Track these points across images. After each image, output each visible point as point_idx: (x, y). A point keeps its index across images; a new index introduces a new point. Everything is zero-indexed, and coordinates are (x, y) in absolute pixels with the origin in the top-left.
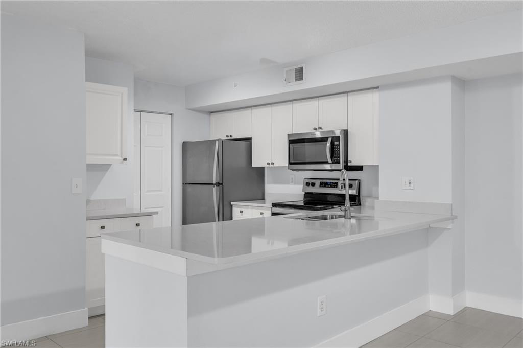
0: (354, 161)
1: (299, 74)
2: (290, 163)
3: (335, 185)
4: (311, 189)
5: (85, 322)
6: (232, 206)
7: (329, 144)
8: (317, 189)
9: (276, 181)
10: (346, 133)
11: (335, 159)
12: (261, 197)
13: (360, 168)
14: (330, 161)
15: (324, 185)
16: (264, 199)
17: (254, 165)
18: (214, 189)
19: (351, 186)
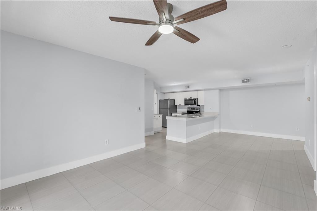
0: (199, 104)
1: (188, 87)
2: (185, 104)
3: (194, 109)
4: (189, 110)
5: (153, 134)
7: (194, 101)
8: (190, 110)
10: (197, 98)
14: (194, 104)
15: (191, 109)
16: (177, 112)
17: (176, 105)
18: (168, 110)
19: (198, 109)
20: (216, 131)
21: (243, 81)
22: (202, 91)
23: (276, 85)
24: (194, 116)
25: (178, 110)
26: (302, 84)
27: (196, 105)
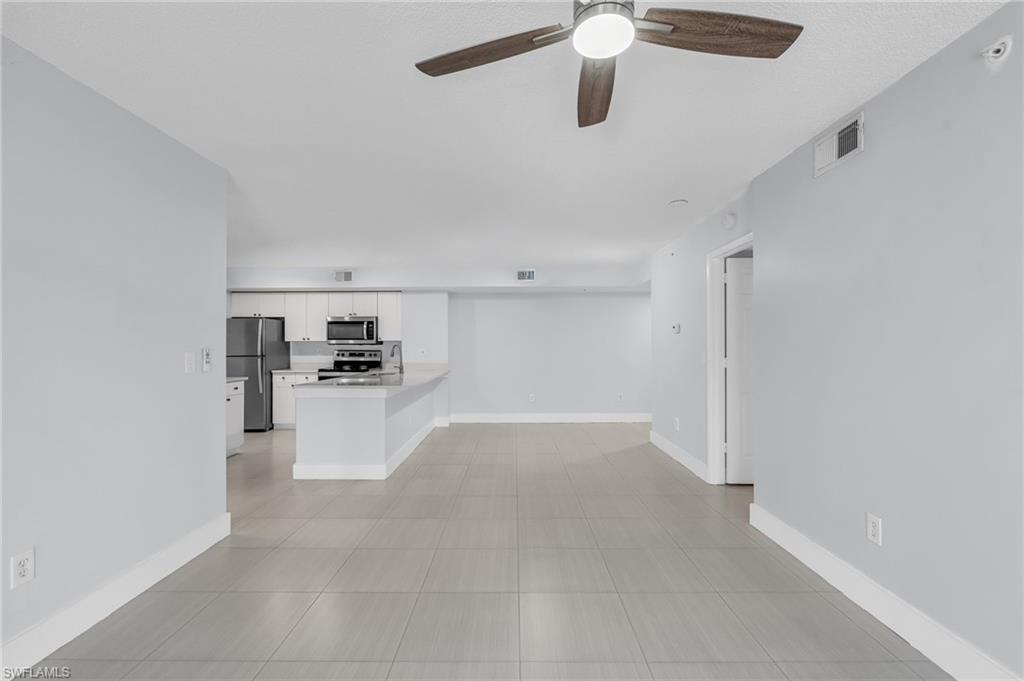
0: (383, 337)
1: (348, 276)
2: (328, 339)
3: (362, 355)
4: (342, 359)
6: (271, 374)
7: (365, 326)
8: (347, 358)
9: (301, 353)
10: (377, 318)
11: (370, 336)
12: (286, 366)
13: (381, 343)
14: (367, 337)
15: (351, 355)
16: (289, 368)
17: (286, 340)
18: (259, 360)
19: (375, 355)
20: (441, 422)
21: (522, 276)
22: (394, 295)
23: (584, 293)
24: (361, 380)
25: (294, 359)
26: (645, 293)
27: (374, 341)
